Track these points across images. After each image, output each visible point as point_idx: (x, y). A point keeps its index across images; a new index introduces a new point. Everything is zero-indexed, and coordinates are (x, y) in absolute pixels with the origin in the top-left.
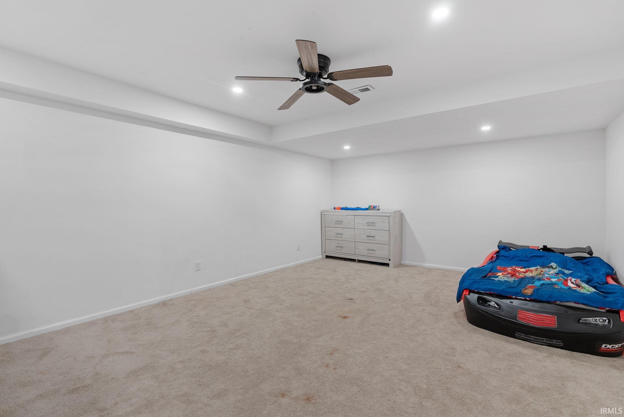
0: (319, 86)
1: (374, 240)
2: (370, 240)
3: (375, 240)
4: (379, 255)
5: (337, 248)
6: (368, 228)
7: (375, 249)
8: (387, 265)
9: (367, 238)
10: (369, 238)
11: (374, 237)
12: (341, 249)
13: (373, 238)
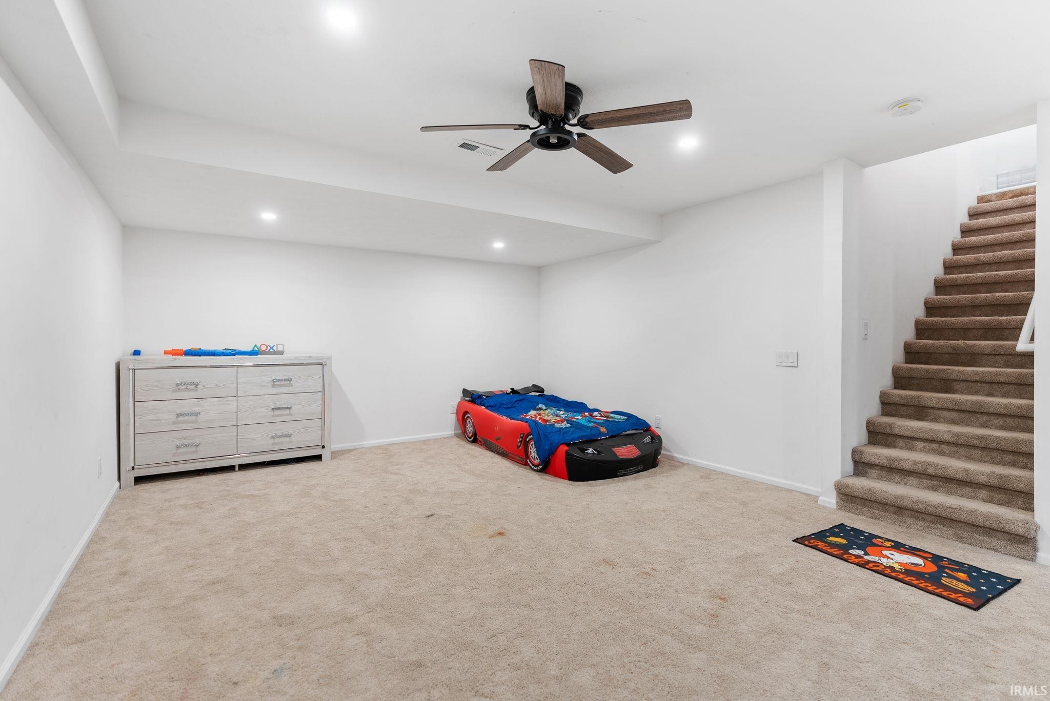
0: (562, 137)
1: (287, 415)
2: (278, 416)
3: (290, 414)
4: (299, 444)
5: (179, 451)
6: (275, 390)
7: (291, 432)
8: (318, 458)
9: (271, 413)
10: (277, 412)
11: (290, 408)
12: (193, 449)
13: (287, 412)
